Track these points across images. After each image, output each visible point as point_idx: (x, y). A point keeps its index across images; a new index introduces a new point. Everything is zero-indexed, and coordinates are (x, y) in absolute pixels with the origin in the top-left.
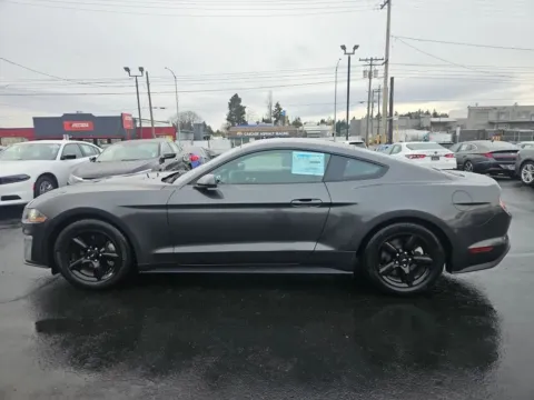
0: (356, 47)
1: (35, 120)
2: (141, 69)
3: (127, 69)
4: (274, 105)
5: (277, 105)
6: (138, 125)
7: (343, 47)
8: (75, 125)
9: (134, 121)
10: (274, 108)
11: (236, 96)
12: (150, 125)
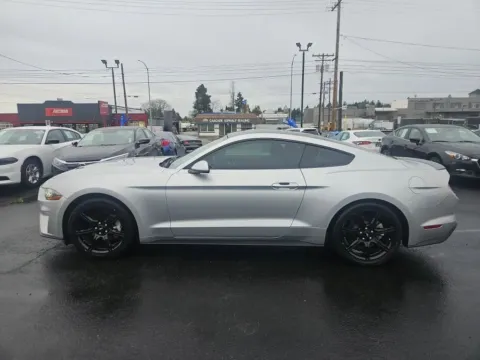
0: (310, 45)
1: (19, 106)
2: (117, 62)
3: (104, 62)
4: (236, 94)
5: (239, 95)
6: (113, 111)
7: (299, 45)
8: (56, 111)
9: (110, 107)
10: (236, 98)
11: (202, 86)
12: (124, 112)
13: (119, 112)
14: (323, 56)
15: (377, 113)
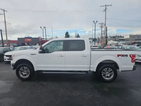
0: (97, 21)
1: (18, 38)
2: (44, 27)
3: (41, 27)
4: (77, 34)
5: (78, 34)
6: (43, 40)
8: (27, 40)
9: (42, 39)
10: (77, 35)
11: (67, 32)
12: (45, 40)
13: (44, 40)
14: (102, 23)
15: (120, 39)
